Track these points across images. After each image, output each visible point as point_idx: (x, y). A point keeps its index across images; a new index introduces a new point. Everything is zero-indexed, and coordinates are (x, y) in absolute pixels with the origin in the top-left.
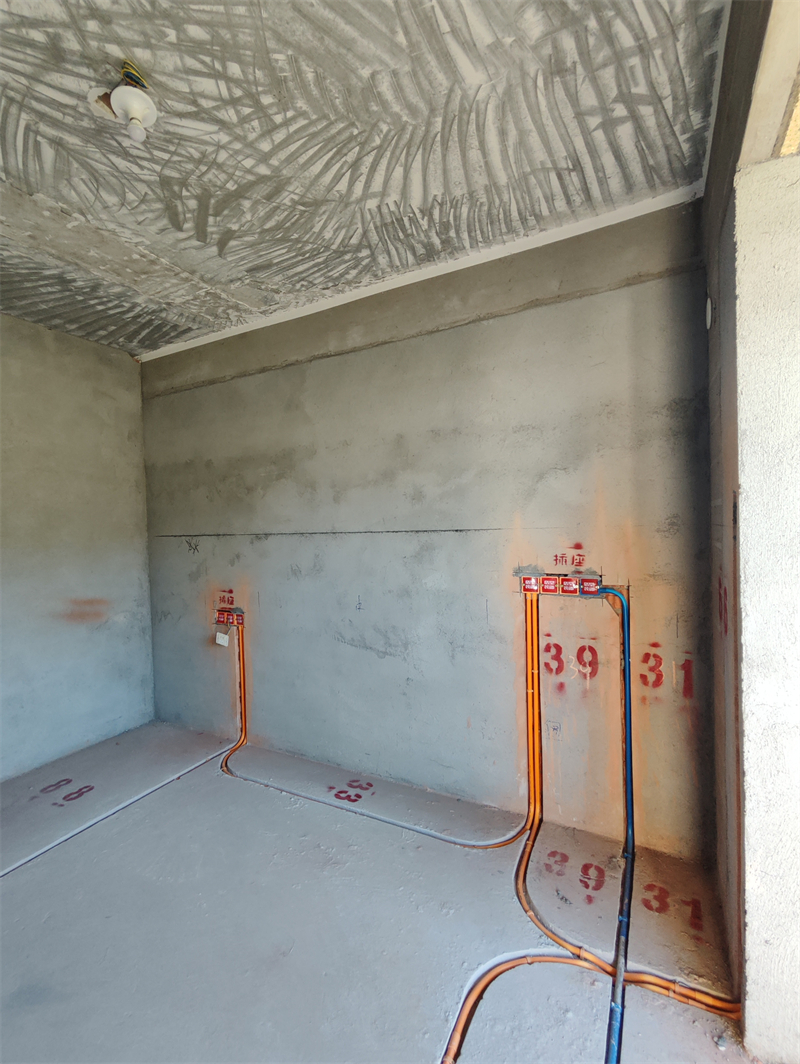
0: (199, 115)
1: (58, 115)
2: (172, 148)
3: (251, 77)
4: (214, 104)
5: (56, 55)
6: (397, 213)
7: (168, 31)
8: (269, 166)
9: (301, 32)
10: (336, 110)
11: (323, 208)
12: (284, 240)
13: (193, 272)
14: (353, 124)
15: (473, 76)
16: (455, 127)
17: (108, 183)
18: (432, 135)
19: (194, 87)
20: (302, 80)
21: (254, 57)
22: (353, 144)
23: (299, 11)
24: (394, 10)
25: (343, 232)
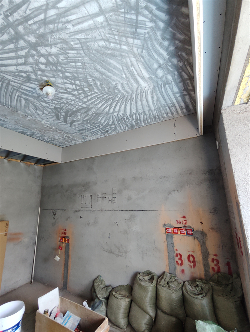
0: (67, 93)
1: (28, 93)
2: (59, 100)
3: (82, 84)
4: (71, 90)
5: (28, 79)
6: (123, 116)
7: (60, 74)
8: (86, 105)
9: (97, 74)
10: (105, 92)
11: (101, 115)
12: (89, 123)
13: (62, 131)
14: (110, 95)
15: (143, 84)
16: (139, 96)
17: (39, 109)
18: (133, 98)
19: (66, 86)
20: (96, 85)
21: (83, 80)
22: (110, 100)
23: (96, 70)
24: (122, 70)
25: (107, 121)
